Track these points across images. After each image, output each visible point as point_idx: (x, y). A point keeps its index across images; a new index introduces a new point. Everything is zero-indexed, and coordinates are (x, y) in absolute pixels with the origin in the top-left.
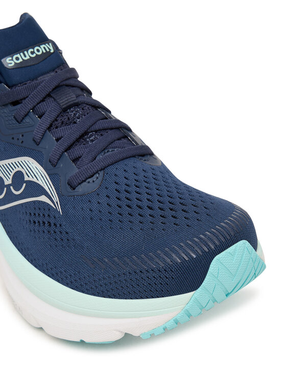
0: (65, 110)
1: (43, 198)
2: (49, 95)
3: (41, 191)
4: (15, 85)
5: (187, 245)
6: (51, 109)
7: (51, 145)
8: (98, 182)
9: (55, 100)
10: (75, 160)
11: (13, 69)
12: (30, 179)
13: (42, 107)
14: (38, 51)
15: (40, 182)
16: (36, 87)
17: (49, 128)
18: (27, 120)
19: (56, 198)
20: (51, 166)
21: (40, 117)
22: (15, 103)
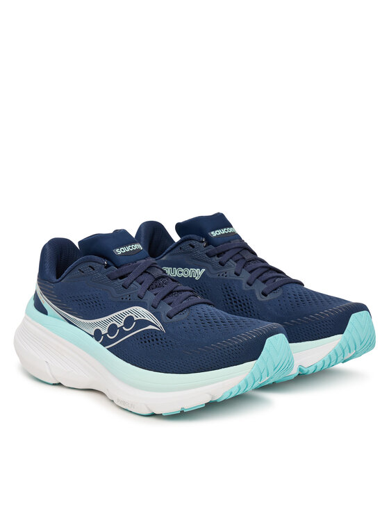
0: (156, 279)
1: (150, 327)
2: (145, 272)
3: (149, 323)
4: (121, 266)
5: (238, 338)
6: (148, 279)
7: (150, 297)
8: (187, 314)
9: (149, 273)
10: (170, 304)
11: (120, 255)
12: (139, 318)
13: (141, 278)
14: (131, 248)
15: (147, 319)
16: (137, 266)
17: (148, 289)
18: (132, 286)
19: (160, 325)
20: (153, 308)
21: (141, 284)
22: (121, 278)
